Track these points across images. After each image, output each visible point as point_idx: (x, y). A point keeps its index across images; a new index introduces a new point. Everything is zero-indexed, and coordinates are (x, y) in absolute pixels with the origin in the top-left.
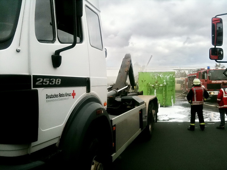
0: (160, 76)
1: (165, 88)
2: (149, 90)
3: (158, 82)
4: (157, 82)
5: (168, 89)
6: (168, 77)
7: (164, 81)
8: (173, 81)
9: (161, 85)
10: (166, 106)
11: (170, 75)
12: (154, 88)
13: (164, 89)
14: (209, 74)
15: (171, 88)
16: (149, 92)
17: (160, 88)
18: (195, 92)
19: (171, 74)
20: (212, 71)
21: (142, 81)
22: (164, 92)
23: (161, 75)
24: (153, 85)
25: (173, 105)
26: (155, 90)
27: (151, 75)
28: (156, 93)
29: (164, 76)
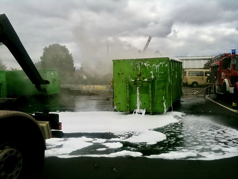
0: (145, 64)
1: (152, 85)
3: (143, 76)
4: (140, 75)
5: (156, 87)
6: (157, 67)
7: (151, 72)
8: (165, 73)
10: (154, 113)
15: (162, 84)
17: (145, 85)
19: (161, 61)
21: (119, 74)
22: (150, 91)
24: (133, 81)
25: (165, 111)
27: (132, 64)
28: (139, 92)
29: (151, 65)
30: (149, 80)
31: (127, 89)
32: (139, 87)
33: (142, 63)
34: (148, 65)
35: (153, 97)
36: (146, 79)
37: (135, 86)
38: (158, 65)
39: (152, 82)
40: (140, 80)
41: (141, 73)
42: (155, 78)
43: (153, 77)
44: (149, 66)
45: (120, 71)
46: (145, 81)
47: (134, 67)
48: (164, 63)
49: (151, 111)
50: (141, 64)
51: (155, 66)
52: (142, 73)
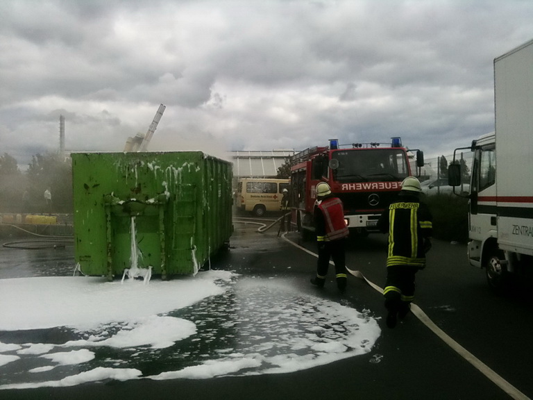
0: (150, 165)
1: (165, 212)
2: (109, 219)
5: (176, 217)
6: (176, 172)
7: (165, 183)
9: (152, 201)
10: (171, 276)
11: (185, 165)
13: (162, 216)
14: (334, 163)
15: (189, 210)
17: (149, 211)
19: (188, 160)
20: (343, 154)
21: (86, 187)
22: (162, 227)
23: (154, 166)
24: (121, 202)
27: (119, 165)
29: (164, 167)
30: (159, 201)
31: (107, 221)
32: (137, 216)
33: (143, 163)
34: (156, 167)
35: (168, 239)
36: (152, 198)
37: (125, 215)
38: (179, 169)
39: (166, 205)
40: (136, 201)
41: (139, 185)
42: (173, 197)
43: (167, 193)
44: (158, 169)
45: (91, 179)
46: (150, 204)
47: (124, 172)
48: (193, 164)
49: (164, 272)
50: (139, 164)
51: (172, 170)
52: (142, 185)
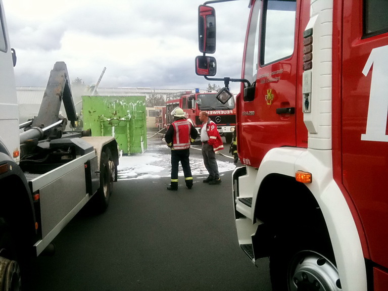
0: (121, 103)
1: (130, 124)
2: (102, 127)
3: (118, 114)
4: (116, 114)
5: (134, 126)
6: (134, 106)
7: (128, 111)
8: (143, 112)
9: (123, 119)
10: (132, 154)
11: (138, 102)
12: (111, 123)
13: (128, 126)
14: (198, 100)
15: (140, 124)
16: (102, 130)
17: (122, 124)
18: (177, 129)
19: (138, 100)
20: (202, 96)
21: (90, 112)
22: (128, 131)
23: (123, 103)
24: (109, 120)
25: (143, 152)
26: (113, 128)
27: (106, 102)
28: (114, 132)
29: (128, 103)
30: (126, 119)
33: (118, 101)
35: (131, 137)
36: (122, 117)
38: (135, 104)
39: (130, 121)
40: (117, 119)
42: (132, 118)
43: (130, 116)
44: (125, 104)
45: (92, 109)
46: (122, 121)
47: (109, 105)
48: (141, 101)
49: (129, 152)
51: (132, 105)
52: (117, 112)
